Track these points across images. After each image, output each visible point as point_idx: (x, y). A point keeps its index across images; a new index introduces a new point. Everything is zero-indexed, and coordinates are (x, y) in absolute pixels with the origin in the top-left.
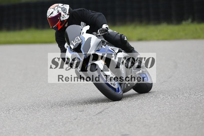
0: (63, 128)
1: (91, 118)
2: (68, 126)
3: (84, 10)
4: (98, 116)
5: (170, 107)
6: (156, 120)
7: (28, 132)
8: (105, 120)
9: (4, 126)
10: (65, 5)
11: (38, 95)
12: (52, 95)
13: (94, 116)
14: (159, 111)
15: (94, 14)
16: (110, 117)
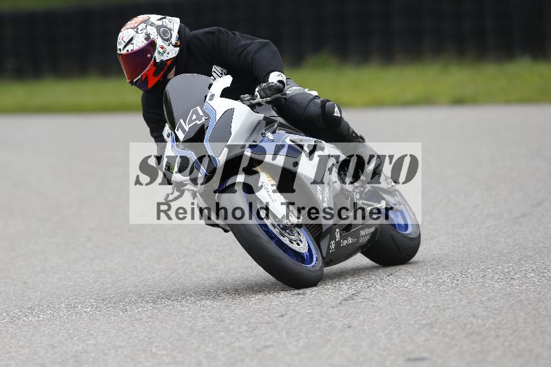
0: (251, 340)
1: (325, 312)
2: (263, 334)
3: (220, 31)
4: (342, 308)
5: (539, 285)
6: (500, 318)
7: (154, 350)
8: (362, 317)
9: (91, 334)
10: (168, 17)
11: (184, 250)
12: (219, 251)
13: (333, 307)
14: (510, 294)
15: (250, 42)
16: (376, 312)
